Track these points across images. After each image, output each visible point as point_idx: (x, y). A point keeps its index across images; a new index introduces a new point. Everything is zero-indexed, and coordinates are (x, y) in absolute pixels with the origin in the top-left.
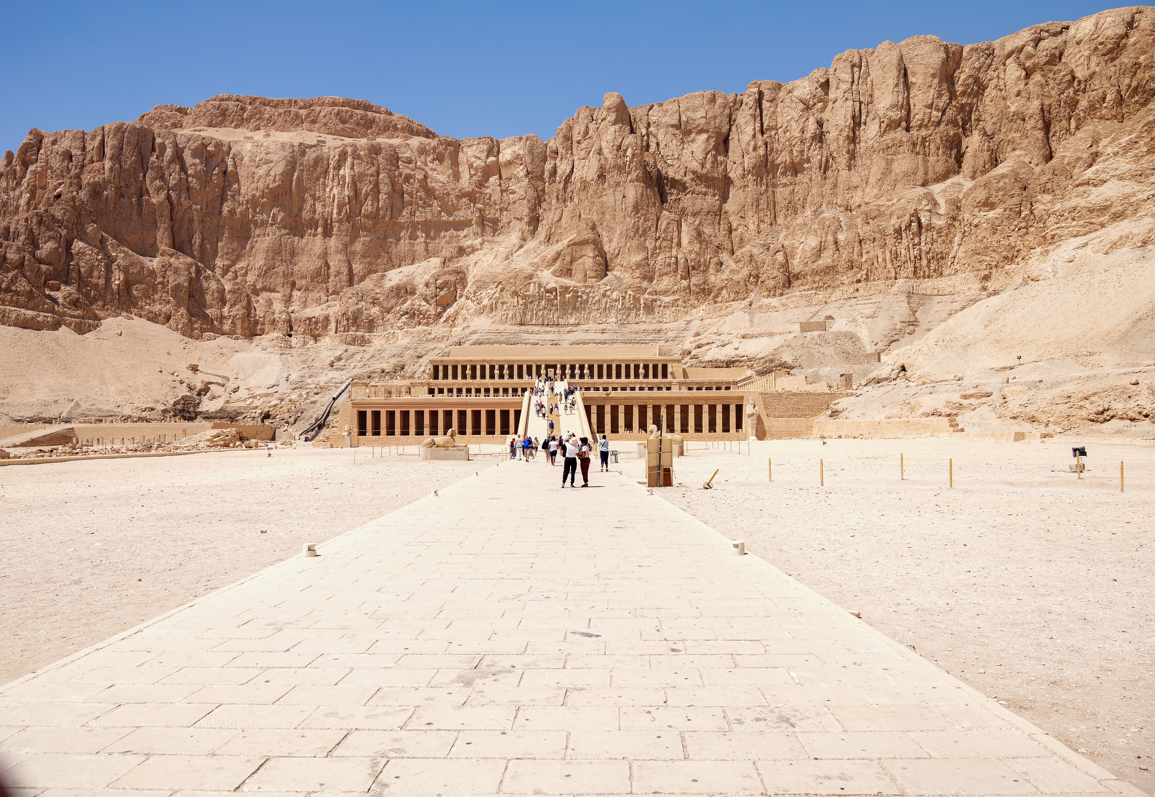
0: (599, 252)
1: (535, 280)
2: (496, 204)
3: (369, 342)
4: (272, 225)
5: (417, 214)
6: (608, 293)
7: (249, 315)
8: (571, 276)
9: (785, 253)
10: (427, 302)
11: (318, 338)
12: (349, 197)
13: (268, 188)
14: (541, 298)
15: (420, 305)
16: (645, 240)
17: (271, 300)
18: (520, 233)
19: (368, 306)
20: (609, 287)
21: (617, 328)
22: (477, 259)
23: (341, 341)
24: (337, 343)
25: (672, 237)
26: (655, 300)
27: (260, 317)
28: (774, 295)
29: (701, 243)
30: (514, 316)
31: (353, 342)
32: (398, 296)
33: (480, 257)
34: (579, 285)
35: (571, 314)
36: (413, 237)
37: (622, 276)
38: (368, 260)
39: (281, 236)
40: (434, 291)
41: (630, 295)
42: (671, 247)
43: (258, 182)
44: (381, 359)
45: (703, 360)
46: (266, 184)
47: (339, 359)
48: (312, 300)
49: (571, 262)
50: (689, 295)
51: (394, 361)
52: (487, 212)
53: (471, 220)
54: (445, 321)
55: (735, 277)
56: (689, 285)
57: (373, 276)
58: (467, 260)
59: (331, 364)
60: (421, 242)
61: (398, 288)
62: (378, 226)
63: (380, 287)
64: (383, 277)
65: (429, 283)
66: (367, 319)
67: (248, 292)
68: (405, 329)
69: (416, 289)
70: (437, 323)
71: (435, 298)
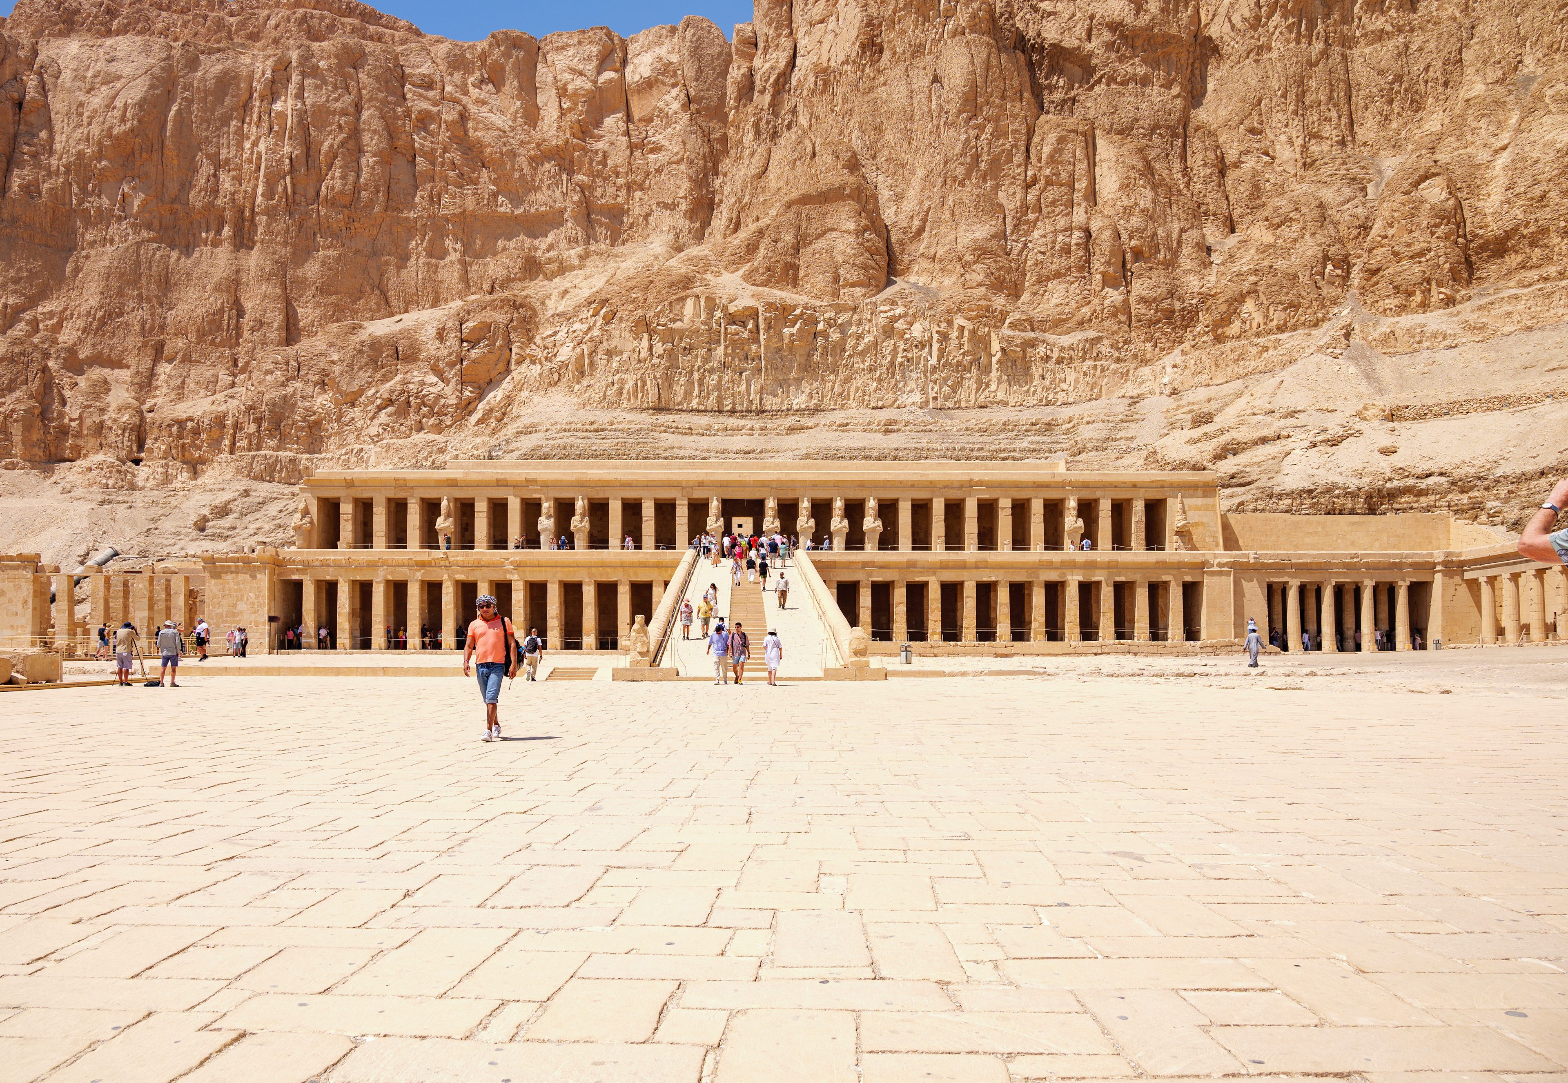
0: (873, 223)
1: (697, 290)
2: (617, 175)
3: (307, 472)
4: (120, 219)
5: (446, 198)
6: (900, 325)
7: (44, 415)
8: (795, 284)
9: (1450, 180)
10: (440, 374)
11: (199, 467)
12: (291, 160)
13: (110, 136)
14: (713, 339)
15: (422, 383)
16: (997, 187)
17: (106, 382)
18: (671, 236)
19: (310, 389)
20: (900, 310)
21: (928, 418)
22: (570, 285)
23: (239, 471)
24: (229, 476)
25: (1072, 175)
26: (1032, 344)
27: (71, 420)
28: (1424, 306)
29: (1154, 187)
30: (640, 387)
31: (269, 474)
32: (374, 363)
33: (576, 281)
34: (818, 303)
35: (798, 381)
36: (436, 252)
37: (935, 284)
38: (333, 298)
39: (138, 245)
40: (456, 348)
41: (962, 329)
42: (1071, 204)
43: (90, 124)
45: (1277, 490)
46: (106, 126)
47: (223, 511)
48: (197, 383)
49: (797, 249)
50: (1126, 328)
52: (598, 192)
53: (562, 211)
54: (480, 422)
55: (1281, 264)
56: (1126, 303)
57: (334, 327)
58: (544, 286)
59: (201, 525)
60: (452, 263)
61: (375, 345)
62: (357, 225)
63: (343, 348)
64: (354, 329)
65: (444, 329)
66: (304, 421)
67: (50, 364)
68: (384, 442)
69: (420, 351)
70: (460, 425)
71: (458, 367)
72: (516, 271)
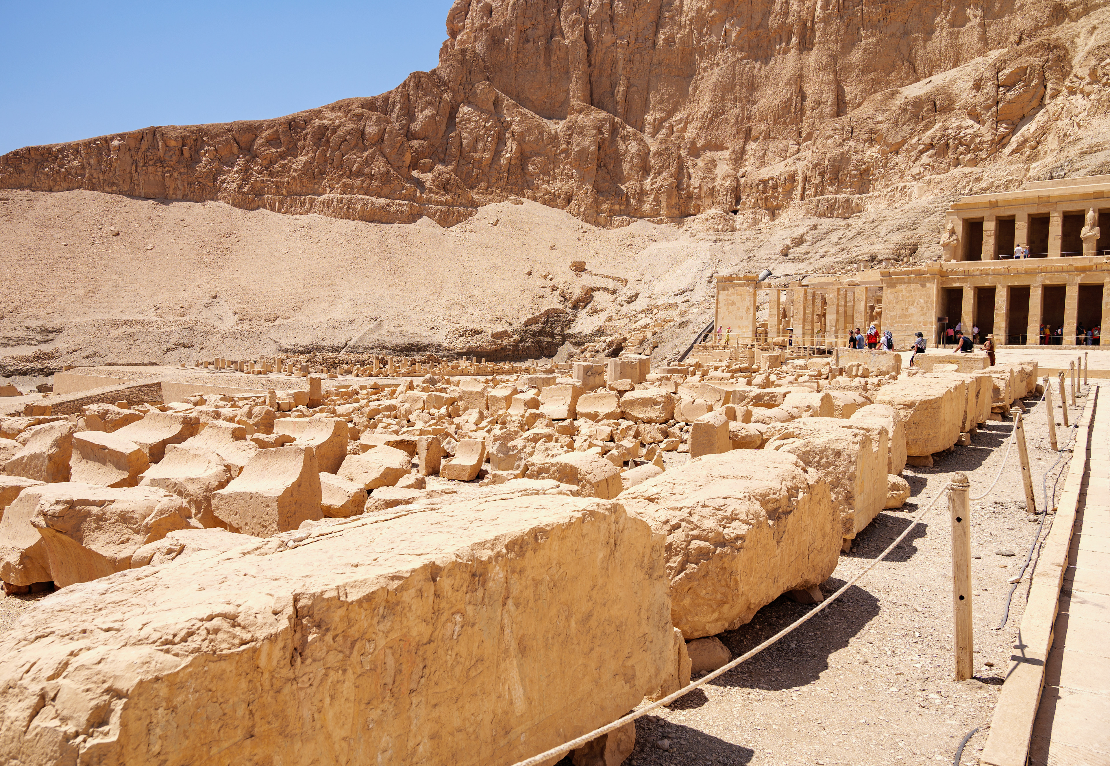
3: (859, 209)
4: (723, 48)
7: (678, 187)
10: (977, 118)
11: (776, 212)
15: (960, 127)
17: (714, 161)
19: (861, 146)
22: (1096, 21)
23: (808, 211)
24: (801, 216)
27: (694, 188)
31: (830, 212)
32: (916, 118)
33: (1102, 18)
36: (958, 21)
38: (872, 75)
39: (735, 63)
40: (993, 93)
44: (873, 237)
47: (800, 241)
48: (774, 153)
51: (896, 238)
54: (1014, 152)
57: (878, 96)
58: (1070, 28)
59: (785, 252)
60: (973, 28)
61: (918, 103)
62: (892, 14)
63: (886, 111)
64: (893, 94)
65: (981, 79)
66: (856, 170)
67: (682, 152)
68: (926, 178)
69: (954, 102)
70: (995, 157)
71: (994, 109)
72: (1044, 19)
